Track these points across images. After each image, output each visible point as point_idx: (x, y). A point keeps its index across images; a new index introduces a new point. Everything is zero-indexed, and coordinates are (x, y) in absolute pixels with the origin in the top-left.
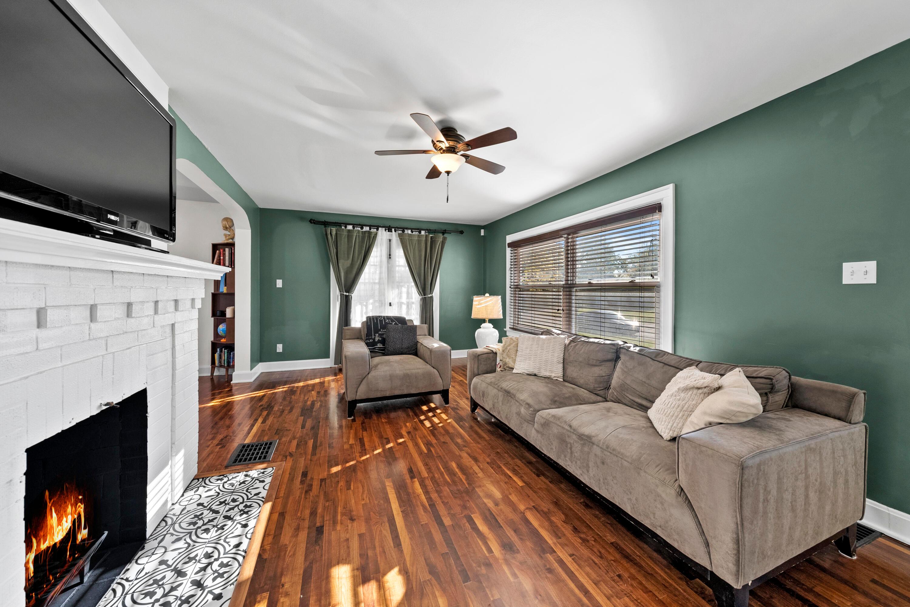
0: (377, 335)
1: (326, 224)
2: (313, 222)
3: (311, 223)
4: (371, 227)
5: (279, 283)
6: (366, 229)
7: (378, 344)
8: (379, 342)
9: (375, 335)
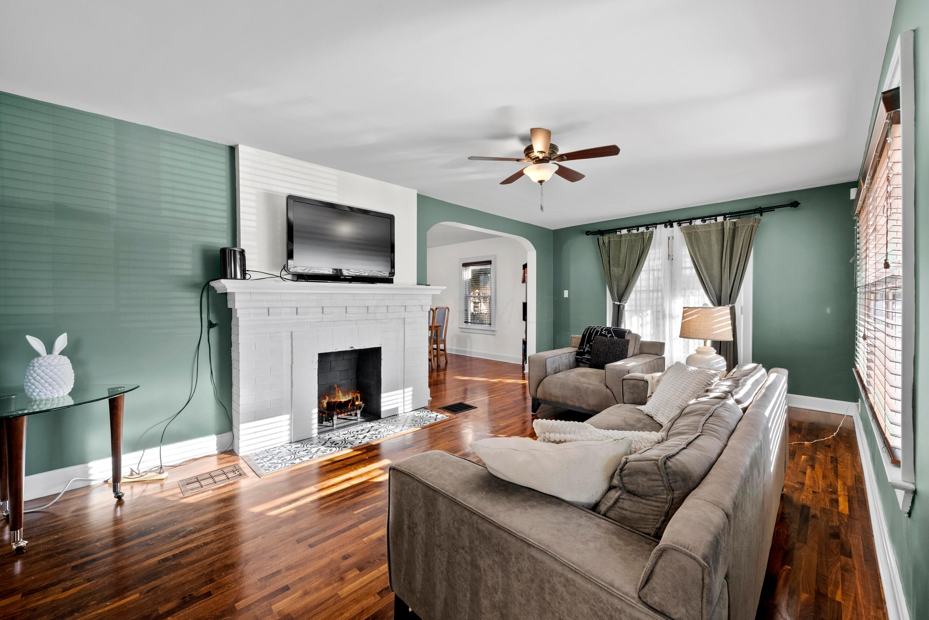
0: (588, 345)
1: (602, 233)
2: (588, 233)
3: (587, 235)
4: (647, 226)
5: (566, 294)
6: (642, 229)
7: (586, 355)
8: (588, 352)
9: (586, 346)
